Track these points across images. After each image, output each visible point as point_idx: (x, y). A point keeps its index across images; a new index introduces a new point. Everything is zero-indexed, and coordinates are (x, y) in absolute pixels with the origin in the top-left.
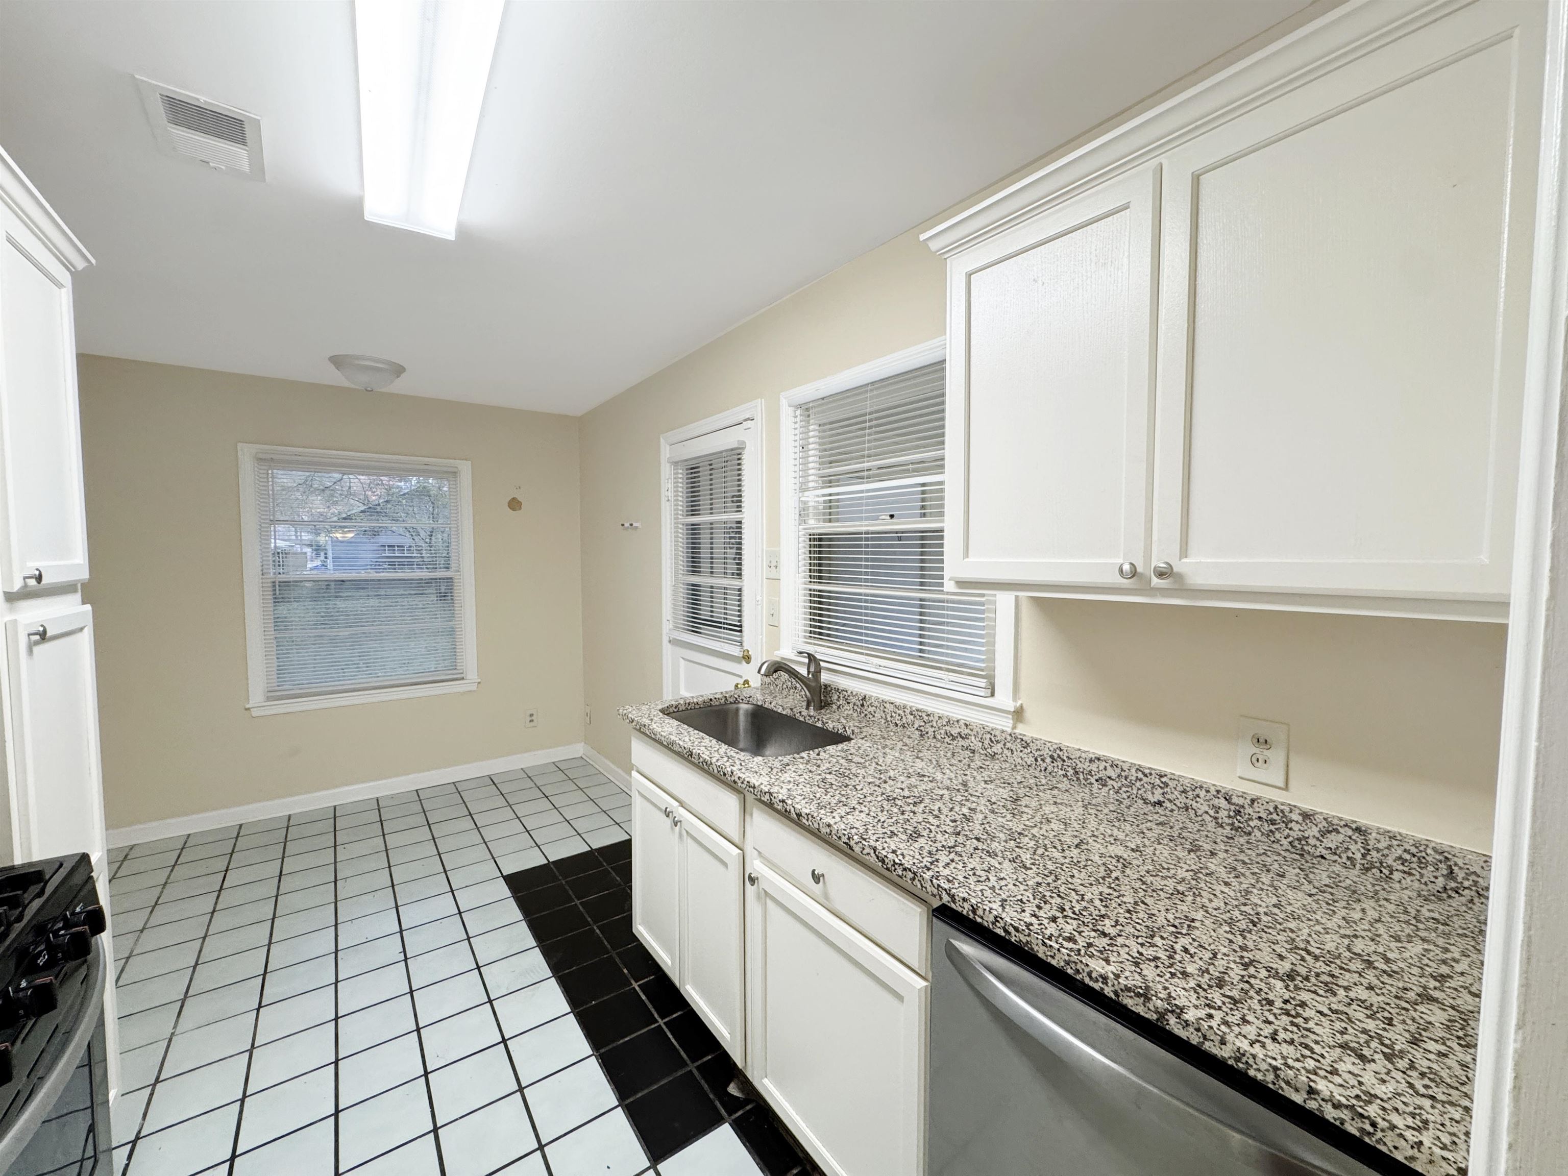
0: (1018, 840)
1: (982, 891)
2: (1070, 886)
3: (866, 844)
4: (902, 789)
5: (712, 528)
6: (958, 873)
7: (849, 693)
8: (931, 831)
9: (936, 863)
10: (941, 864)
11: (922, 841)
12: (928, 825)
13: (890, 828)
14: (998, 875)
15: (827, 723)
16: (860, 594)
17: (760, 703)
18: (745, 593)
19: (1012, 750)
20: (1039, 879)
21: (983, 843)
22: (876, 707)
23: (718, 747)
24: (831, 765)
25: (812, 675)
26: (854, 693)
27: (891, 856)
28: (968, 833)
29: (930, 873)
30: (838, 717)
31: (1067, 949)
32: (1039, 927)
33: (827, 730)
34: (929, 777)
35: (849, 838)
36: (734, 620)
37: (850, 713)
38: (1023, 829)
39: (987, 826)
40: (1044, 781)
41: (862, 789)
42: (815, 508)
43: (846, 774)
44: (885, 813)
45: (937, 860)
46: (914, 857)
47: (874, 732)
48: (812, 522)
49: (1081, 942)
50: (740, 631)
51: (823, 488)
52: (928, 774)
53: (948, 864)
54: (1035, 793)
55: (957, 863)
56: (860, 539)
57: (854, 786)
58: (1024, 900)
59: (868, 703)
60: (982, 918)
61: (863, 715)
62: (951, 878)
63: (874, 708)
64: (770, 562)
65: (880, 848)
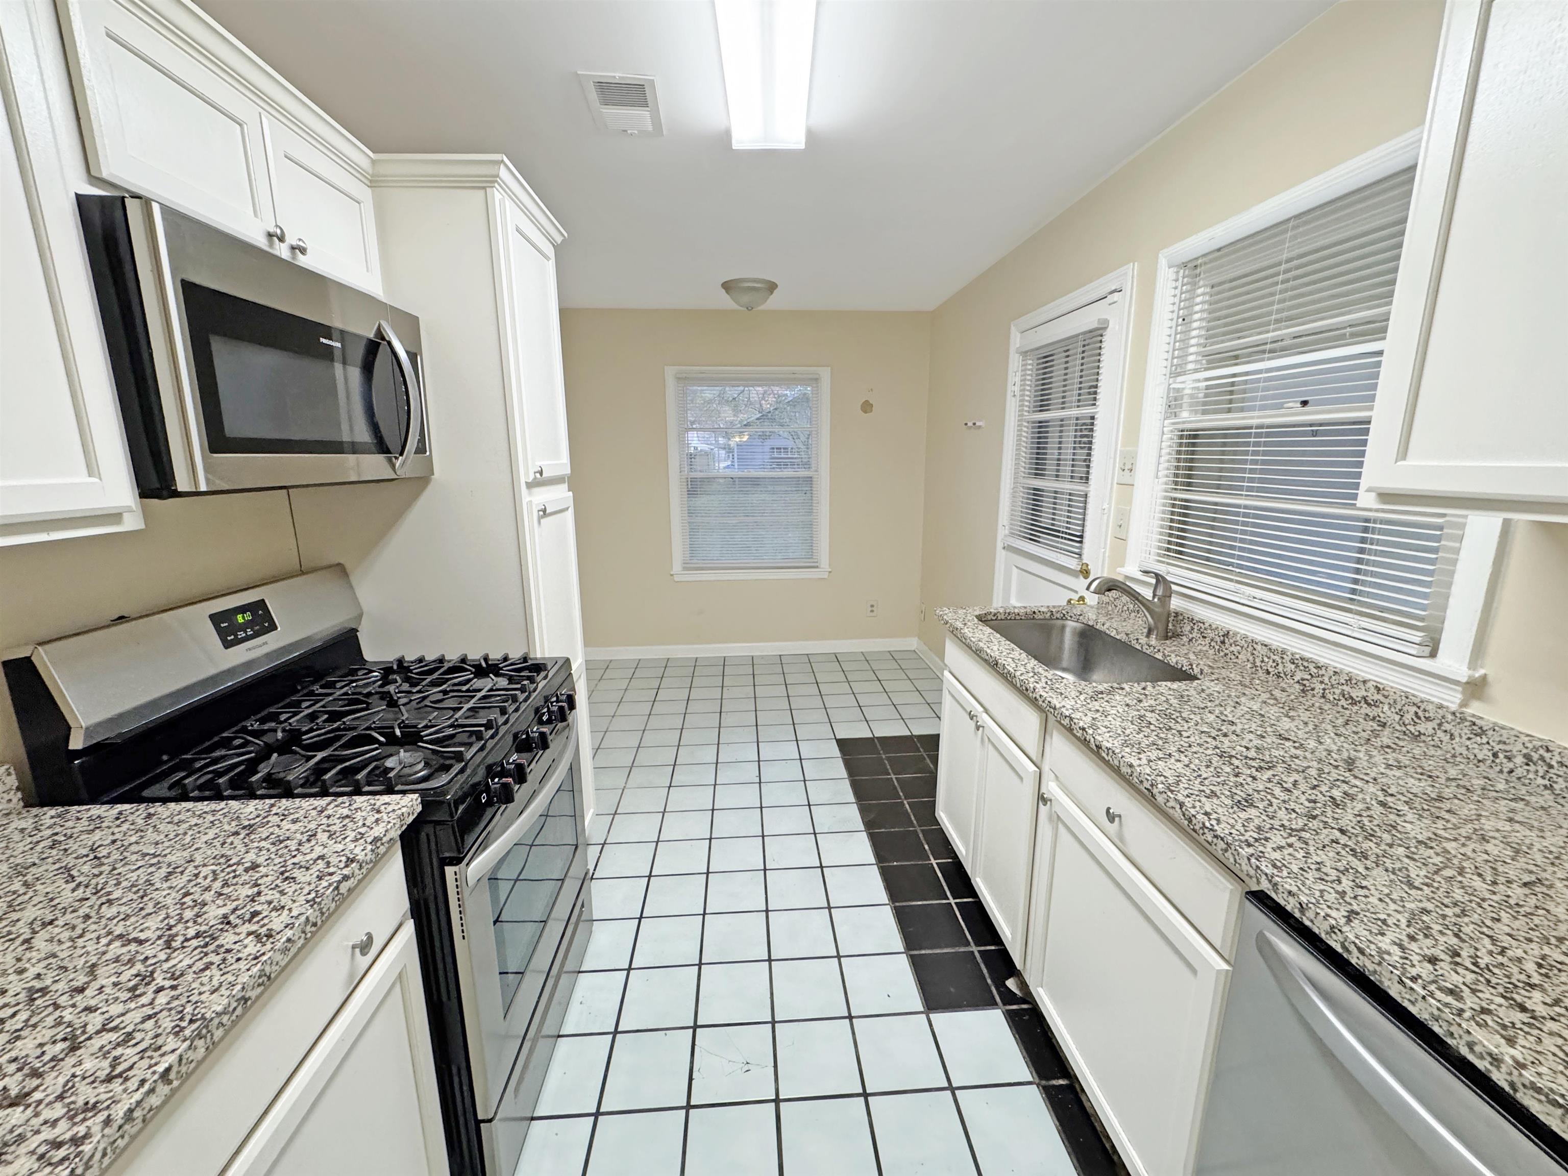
0: (1413, 849)
1: (1322, 891)
2: (1485, 930)
3: (1172, 796)
4: (1247, 748)
5: (1062, 426)
6: (1293, 861)
7: (1207, 625)
8: (1271, 805)
9: (1263, 841)
10: (1270, 845)
11: (1253, 812)
12: (1269, 797)
13: (1211, 787)
14: (1357, 881)
15: (1169, 656)
16: (1239, 506)
17: (1091, 623)
18: (1090, 500)
19: (1452, 735)
20: (1430, 906)
21: (1350, 837)
22: (1242, 647)
23: (1026, 661)
24: (1158, 702)
25: (1159, 599)
26: (1214, 627)
27: (1200, 817)
28: (1330, 821)
29: (1251, 850)
30: (1186, 652)
31: (1439, 1001)
32: (1401, 961)
33: (1168, 664)
34: (1294, 742)
35: (1152, 785)
36: (1075, 529)
37: (1204, 649)
38: (1430, 839)
39: (1366, 821)
40: (1501, 786)
41: (1188, 737)
42: (1192, 396)
43: (1173, 717)
44: (1212, 769)
45: (1267, 839)
46: (1233, 827)
47: (1232, 675)
48: (1185, 415)
49: (1470, 1002)
50: (1081, 542)
51: (1206, 369)
52: (1295, 739)
53: (1283, 847)
54: (1476, 798)
55: (1297, 850)
56: (1249, 435)
57: (1179, 732)
58: (1390, 922)
59: (1231, 641)
60: (1312, 921)
61: (1222, 654)
62: (1279, 864)
63: (1238, 648)
64: (1124, 464)
65: (1189, 805)
